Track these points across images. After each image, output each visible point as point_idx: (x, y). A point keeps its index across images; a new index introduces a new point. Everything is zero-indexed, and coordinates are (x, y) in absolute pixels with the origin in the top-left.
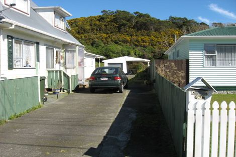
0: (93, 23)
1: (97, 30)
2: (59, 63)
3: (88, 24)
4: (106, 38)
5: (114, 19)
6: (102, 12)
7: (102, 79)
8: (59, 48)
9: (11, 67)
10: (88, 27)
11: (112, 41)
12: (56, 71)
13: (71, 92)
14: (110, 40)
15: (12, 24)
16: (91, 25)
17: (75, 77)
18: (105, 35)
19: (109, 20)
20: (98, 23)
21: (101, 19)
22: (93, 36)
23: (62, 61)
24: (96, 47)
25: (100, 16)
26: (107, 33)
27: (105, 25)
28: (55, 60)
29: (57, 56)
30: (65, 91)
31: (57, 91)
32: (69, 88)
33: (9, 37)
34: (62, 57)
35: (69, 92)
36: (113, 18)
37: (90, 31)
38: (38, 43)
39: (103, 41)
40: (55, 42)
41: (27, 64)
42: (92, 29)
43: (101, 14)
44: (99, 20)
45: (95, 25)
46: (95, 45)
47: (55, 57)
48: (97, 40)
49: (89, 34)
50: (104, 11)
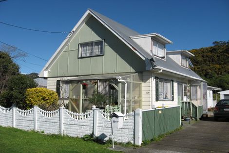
0: (205, 54)
1: (209, 61)
2: (186, 96)
3: (200, 55)
4: (219, 69)
5: (226, 50)
6: (214, 43)
7: (225, 110)
8: (186, 84)
9: (157, 99)
10: (200, 59)
11: (225, 71)
12: (186, 103)
13: (198, 120)
14: (223, 70)
15: (160, 70)
16: (203, 57)
17: (201, 107)
18: (218, 66)
19: (221, 51)
20: (210, 54)
21: (213, 50)
22: (206, 67)
23: (188, 94)
24: (209, 78)
25: (211, 47)
26: (220, 64)
27: (217, 56)
28: (183, 93)
29: (185, 90)
30: (193, 119)
31: (187, 118)
32: (196, 116)
33: (156, 78)
34: (189, 91)
35: (196, 120)
36: (225, 48)
37: (203, 62)
38: (173, 81)
39: (216, 72)
40: (184, 79)
41: (166, 96)
42: (205, 61)
43: (213, 46)
44: (211, 51)
45: (207, 56)
46: (208, 76)
47: (183, 91)
48: (210, 71)
49: (202, 65)
50: (216, 42)
